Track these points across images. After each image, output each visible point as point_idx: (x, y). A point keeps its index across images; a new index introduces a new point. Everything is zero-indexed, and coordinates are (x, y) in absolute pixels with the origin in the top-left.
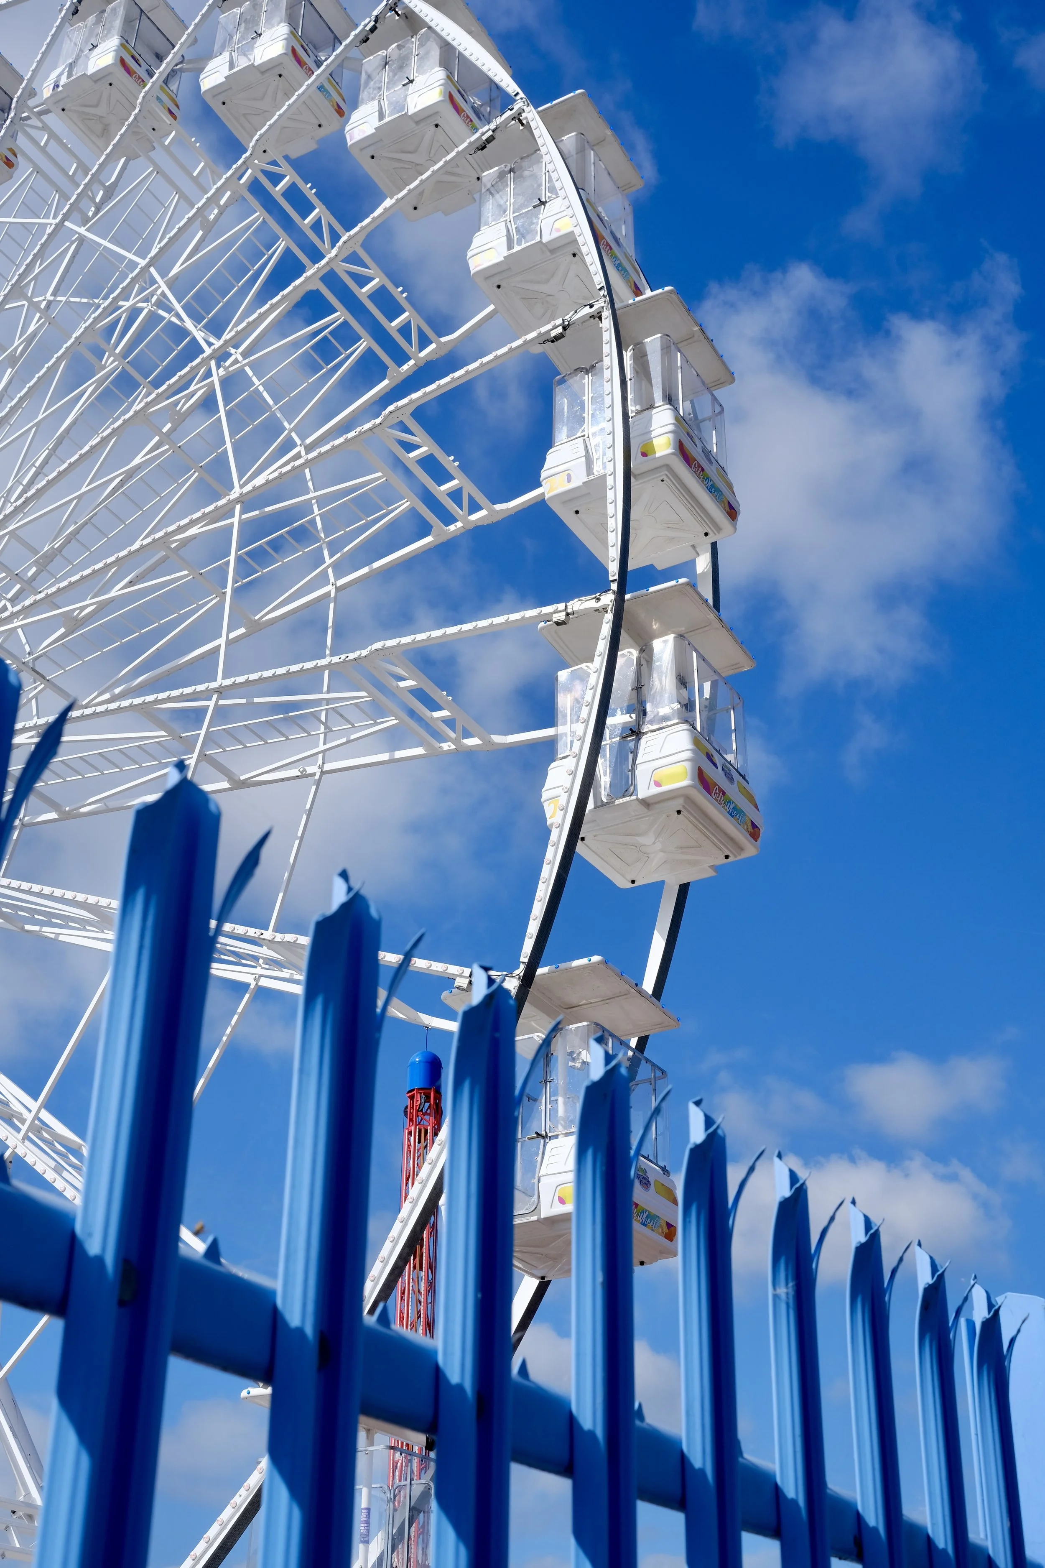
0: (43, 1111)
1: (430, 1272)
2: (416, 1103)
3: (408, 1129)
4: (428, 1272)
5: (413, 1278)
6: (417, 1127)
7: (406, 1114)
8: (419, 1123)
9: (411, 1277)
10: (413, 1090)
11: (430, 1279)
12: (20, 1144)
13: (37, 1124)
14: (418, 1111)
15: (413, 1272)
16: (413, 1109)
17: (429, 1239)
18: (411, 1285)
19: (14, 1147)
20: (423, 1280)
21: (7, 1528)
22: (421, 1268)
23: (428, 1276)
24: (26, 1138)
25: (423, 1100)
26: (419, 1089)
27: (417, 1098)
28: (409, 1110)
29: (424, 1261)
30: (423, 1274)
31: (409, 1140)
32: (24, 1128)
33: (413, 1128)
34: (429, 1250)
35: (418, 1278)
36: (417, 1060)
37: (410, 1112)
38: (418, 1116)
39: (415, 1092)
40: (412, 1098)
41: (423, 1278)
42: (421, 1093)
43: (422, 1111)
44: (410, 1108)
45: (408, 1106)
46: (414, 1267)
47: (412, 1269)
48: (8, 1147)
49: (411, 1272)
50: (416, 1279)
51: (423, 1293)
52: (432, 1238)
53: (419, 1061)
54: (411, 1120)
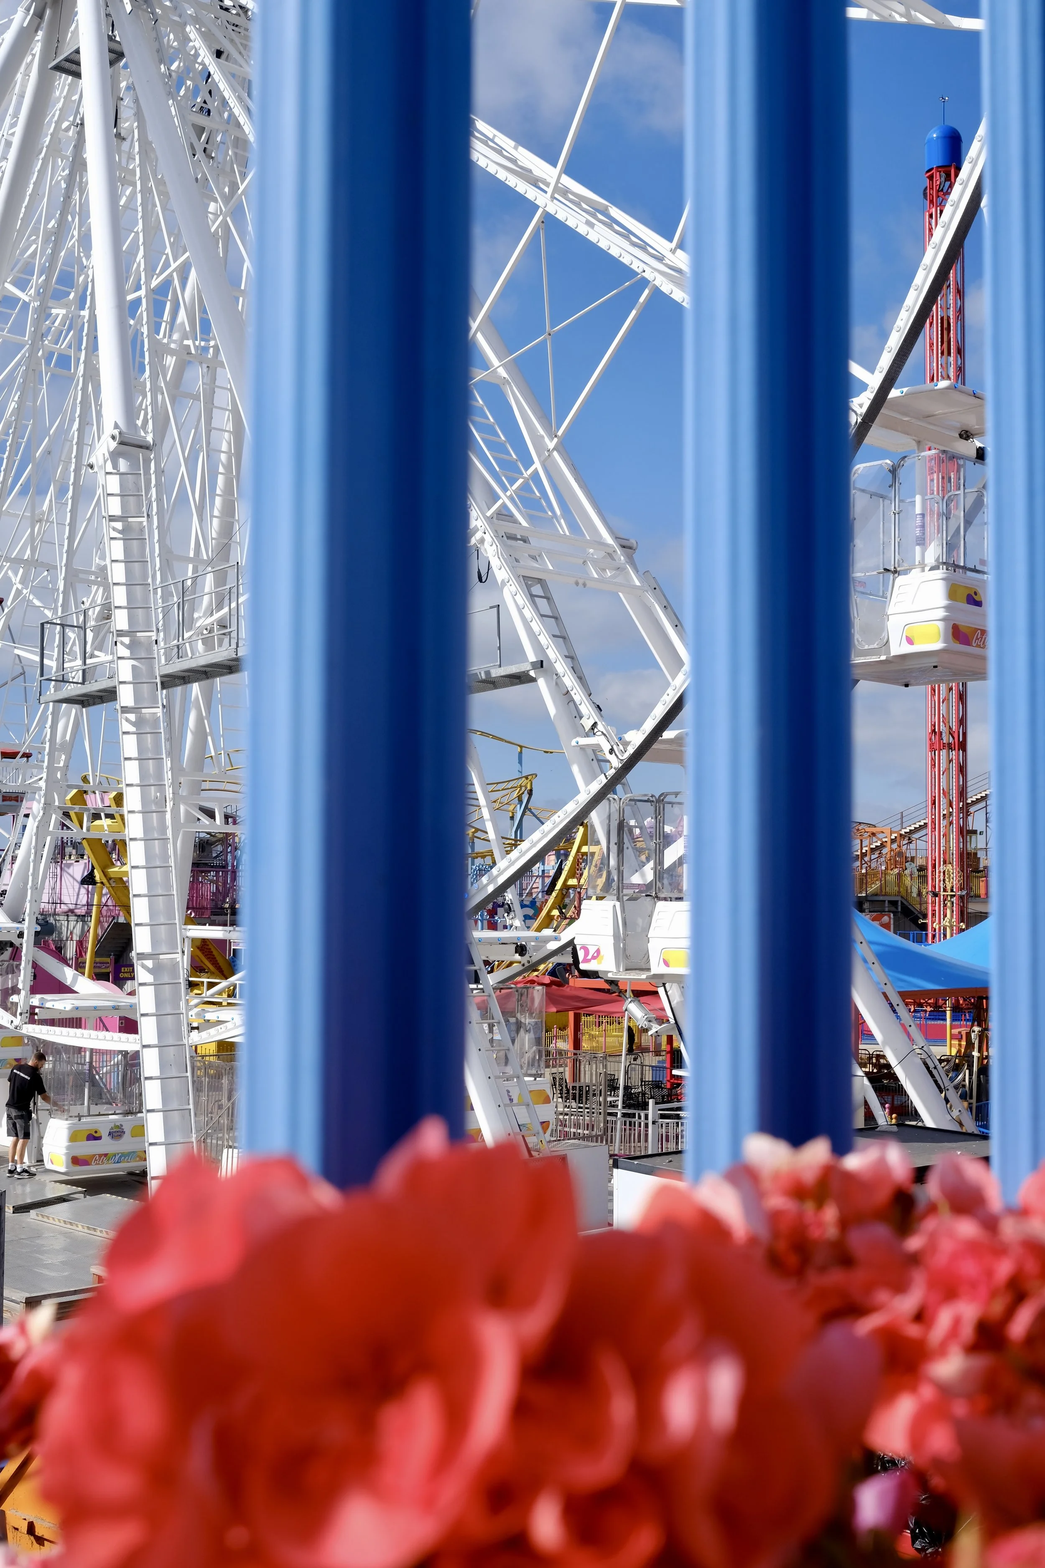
0: (564, 177)
1: (959, 357)
2: (936, 183)
3: (929, 211)
4: (956, 357)
5: (941, 365)
6: (938, 208)
7: (925, 194)
8: (940, 204)
9: (940, 363)
10: (932, 169)
11: (959, 363)
12: (550, 204)
13: (560, 187)
14: (938, 191)
15: (941, 357)
16: (933, 190)
17: (957, 323)
18: (940, 371)
19: (544, 206)
20: (952, 366)
21: (584, 562)
22: (949, 354)
23: (957, 361)
24: (553, 198)
25: (943, 179)
26: (938, 167)
27: (936, 178)
28: (928, 191)
29: (952, 346)
30: (951, 359)
31: (930, 224)
32: (550, 190)
33: (934, 210)
34: (956, 334)
35: (947, 364)
36: (935, 136)
37: (930, 194)
38: (938, 197)
39: (934, 171)
40: (931, 178)
41: (952, 363)
42: (940, 172)
43: (942, 190)
44: (930, 188)
45: (927, 187)
46: (942, 353)
47: (940, 355)
48: (538, 207)
49: (940, 359)
50: (944, 365)
51: (952, 378)
52: (959, 322)
53: (937, 137)
54: (931, 202)
